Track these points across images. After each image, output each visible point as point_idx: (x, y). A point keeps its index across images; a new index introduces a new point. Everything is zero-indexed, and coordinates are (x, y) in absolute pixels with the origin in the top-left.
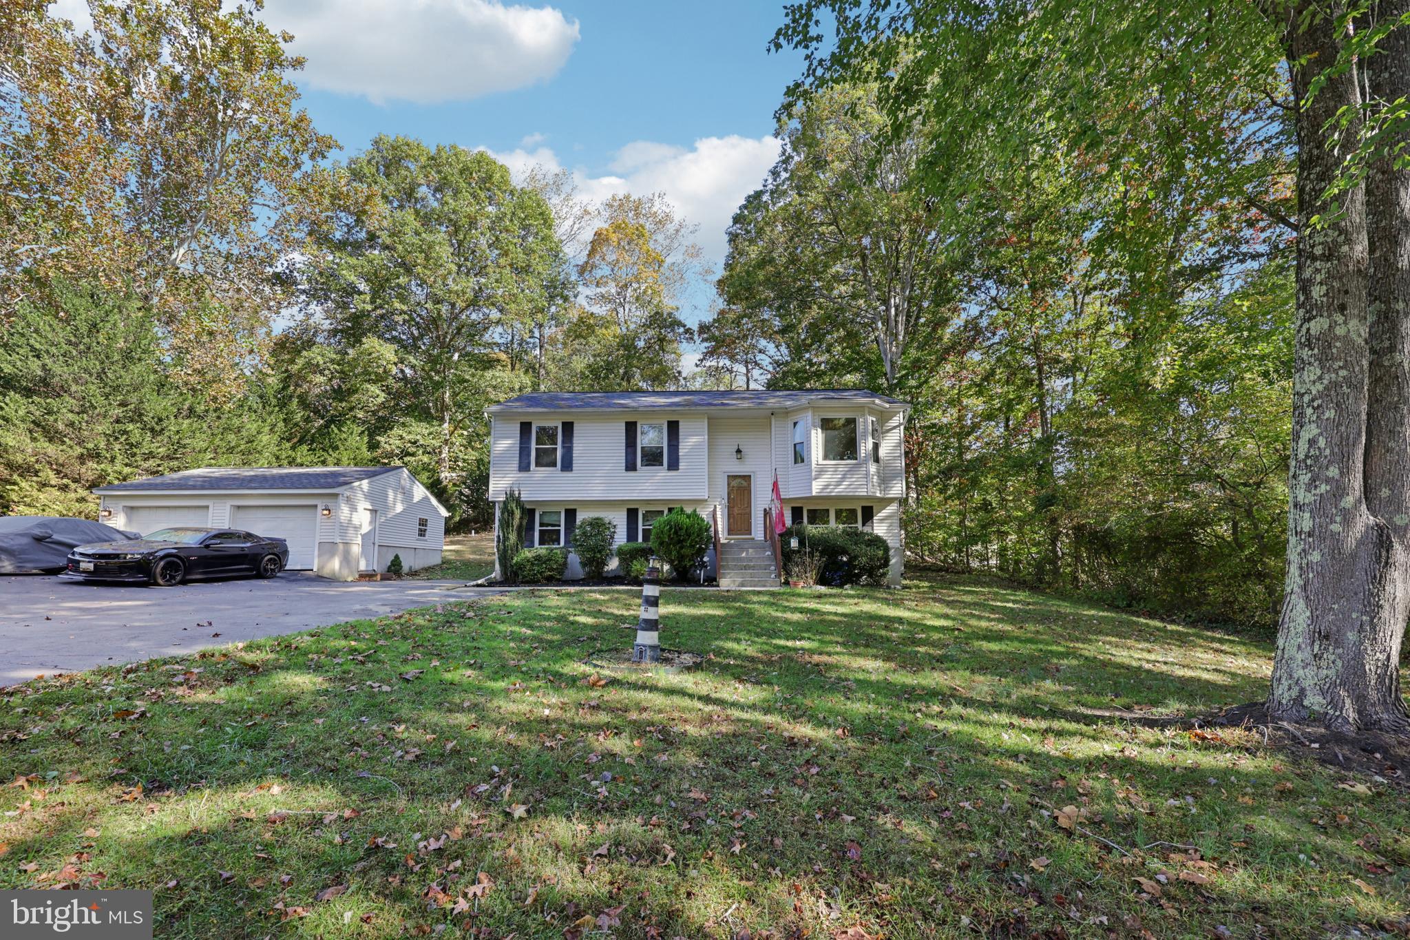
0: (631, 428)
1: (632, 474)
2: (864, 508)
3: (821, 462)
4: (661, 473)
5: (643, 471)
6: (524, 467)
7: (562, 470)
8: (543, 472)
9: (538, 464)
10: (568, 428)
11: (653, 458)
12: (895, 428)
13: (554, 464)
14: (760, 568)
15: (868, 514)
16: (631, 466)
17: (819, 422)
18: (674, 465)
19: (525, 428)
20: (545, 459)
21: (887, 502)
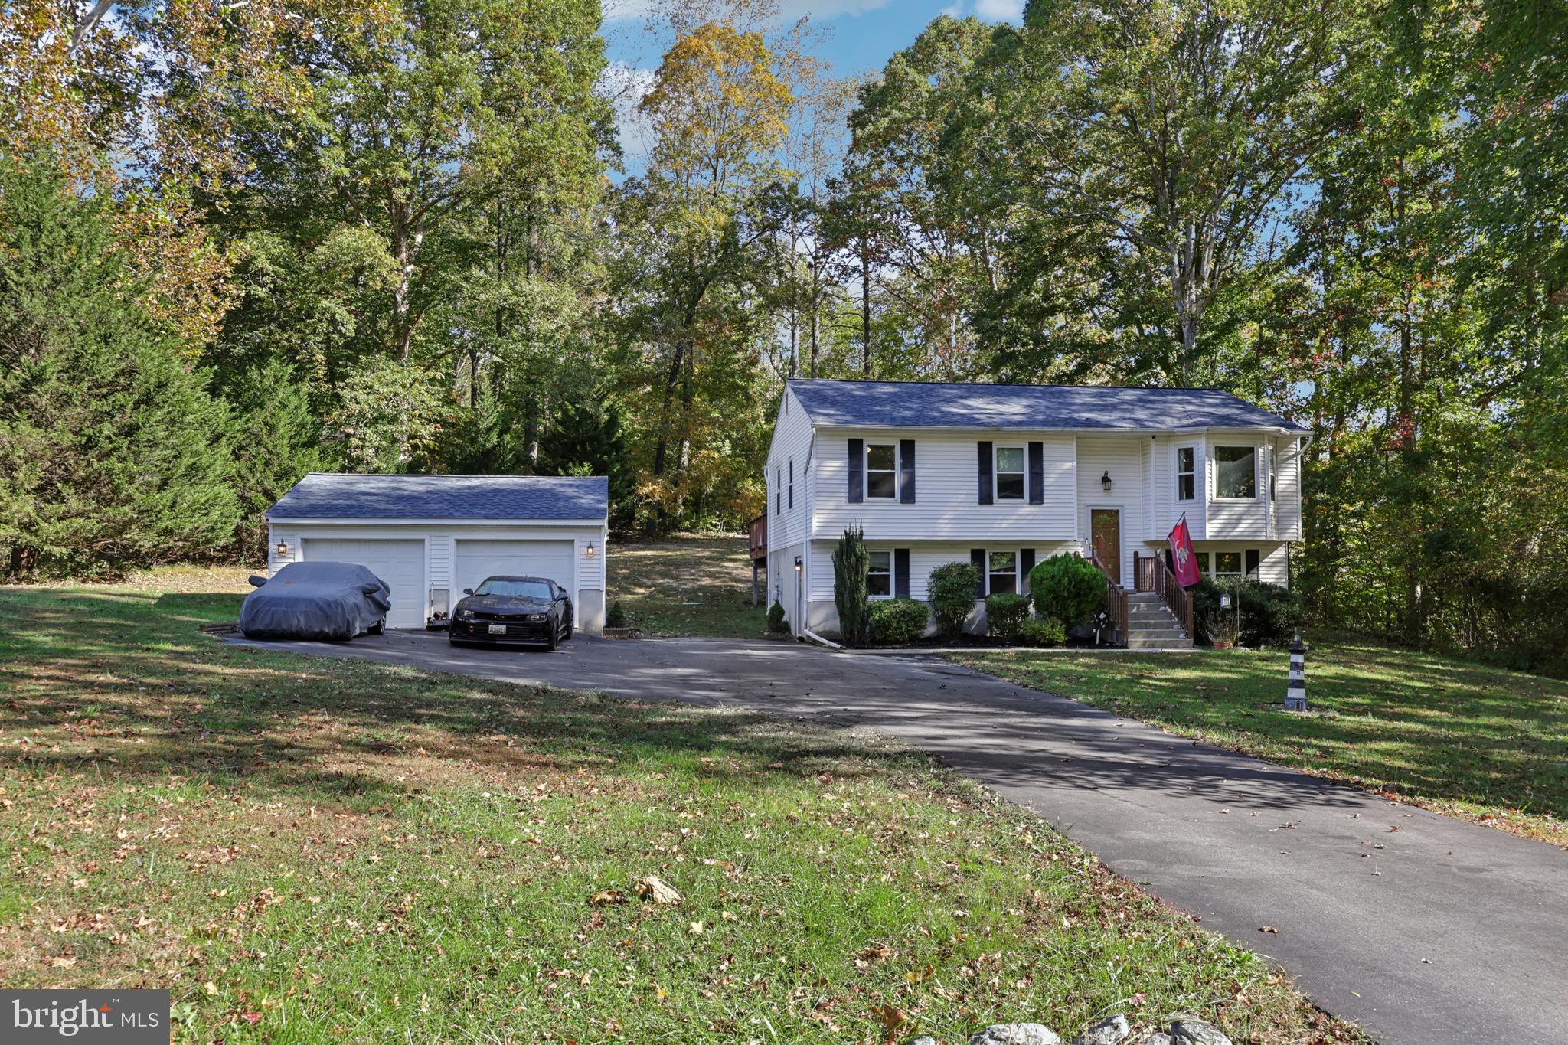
0: (985, 451)
1: (986, 508)
2: (1248, 552)
3: (1215, 499)
4: (1022, 509)
5: (1001, 505)
6: (855, 498)
7: (902, 502)
8: (881, 503)
9: (870, 495)
10: (908, 448)
11: (1011, 488)
12: (1291, 457)
13: (892, 495)
14: (1162, 626)
15: (1254, 560)
16: (985, 499)
17: (1212, 451)
18: (1037, 498)
19: (855, 446)
20: (879, 487)
21: (1272, 546)
